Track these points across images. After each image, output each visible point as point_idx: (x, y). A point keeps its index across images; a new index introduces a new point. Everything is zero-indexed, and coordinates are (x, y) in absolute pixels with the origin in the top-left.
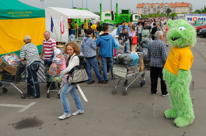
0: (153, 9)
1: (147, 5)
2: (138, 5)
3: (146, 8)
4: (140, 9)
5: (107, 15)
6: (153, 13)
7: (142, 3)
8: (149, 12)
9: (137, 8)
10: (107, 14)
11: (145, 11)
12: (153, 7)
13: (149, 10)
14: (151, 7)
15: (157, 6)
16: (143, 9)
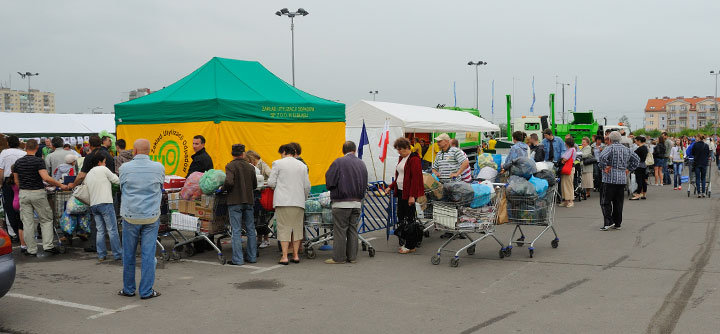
0: (695, 115)
1: (678, 104)
2: (651, 102)
3: (674, 112)
4: (656, 114)
5: (531, 127)
6: (695, 128)
7: (661, 97)
8: (683, 125)
9: (647, 111)
10: (532, 124)
11: (670, 121)
12: (698, 108)
13: (683, 119)
14: (689, 107)
15: (709, 104)
16: (665, 115)
